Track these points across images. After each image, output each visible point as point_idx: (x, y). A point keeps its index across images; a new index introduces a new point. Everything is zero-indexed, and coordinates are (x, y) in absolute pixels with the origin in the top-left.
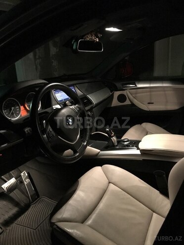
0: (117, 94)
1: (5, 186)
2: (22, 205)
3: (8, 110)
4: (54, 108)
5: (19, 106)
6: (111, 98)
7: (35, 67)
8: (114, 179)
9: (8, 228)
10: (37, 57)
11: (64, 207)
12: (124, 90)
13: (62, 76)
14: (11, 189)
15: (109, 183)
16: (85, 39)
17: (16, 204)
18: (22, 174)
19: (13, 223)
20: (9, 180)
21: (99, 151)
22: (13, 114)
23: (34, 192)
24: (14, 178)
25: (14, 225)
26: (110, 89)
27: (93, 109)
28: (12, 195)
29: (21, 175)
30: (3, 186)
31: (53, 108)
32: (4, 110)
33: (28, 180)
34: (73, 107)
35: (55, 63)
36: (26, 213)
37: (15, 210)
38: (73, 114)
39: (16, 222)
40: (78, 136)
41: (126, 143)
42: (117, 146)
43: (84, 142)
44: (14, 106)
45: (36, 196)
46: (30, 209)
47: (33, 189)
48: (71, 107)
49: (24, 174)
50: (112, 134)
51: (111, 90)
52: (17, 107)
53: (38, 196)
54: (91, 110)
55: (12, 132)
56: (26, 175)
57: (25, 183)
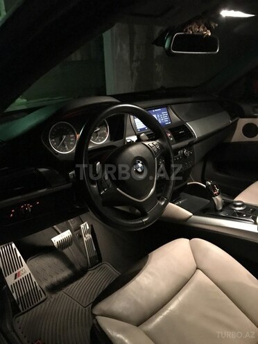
0: (242, 122)
1: (56, 240)
2: (78, 267)
3: (58, 139)
4: (128, 141)
5: (75, 134)
6: (232, 128)
7: (129, 73)
8: (206, 265)
9: (53, 296)
10: (134, 59)
11: (116, 295)
12: (256, 117)
13: (158, 89)
14: (64, 244)
15: (197, 268)
16: (186, 31)
17: (70, 265)
18: (82, 226)
19: (61, 290)
20: (62, 232)
21: (190, 214)
22: (63, 145)
23: (95, 254)
24: (69, 231)
25: (60, 293)
26: (230, 114)
27: (195, 146)
28: (66, 251)
29: (80, 228)
30: (53, 239)
31: (125, 140)
32: (52, 139)
33: (89, 236)
34: (150, 143)
35: (159, 68)
36: (80, 281)
37: (66, 273)
38: (147, 155)
39: (65, 290)
40: (152, 190)
41: (238, 209)
42: (221, 211)
43: (162, 200)
44: (67, 134)
45: (97, 259)
46: (85, 277)
47: (95, 249)
48: (147, 143)
49: (85, 226)
50: (215, 190)
51: (231, 116)
52: (72, 136)
53: (100, 260)
54: (189, 147)
55: (58, 173)
56: (88, 228)
57: (85, 239)
